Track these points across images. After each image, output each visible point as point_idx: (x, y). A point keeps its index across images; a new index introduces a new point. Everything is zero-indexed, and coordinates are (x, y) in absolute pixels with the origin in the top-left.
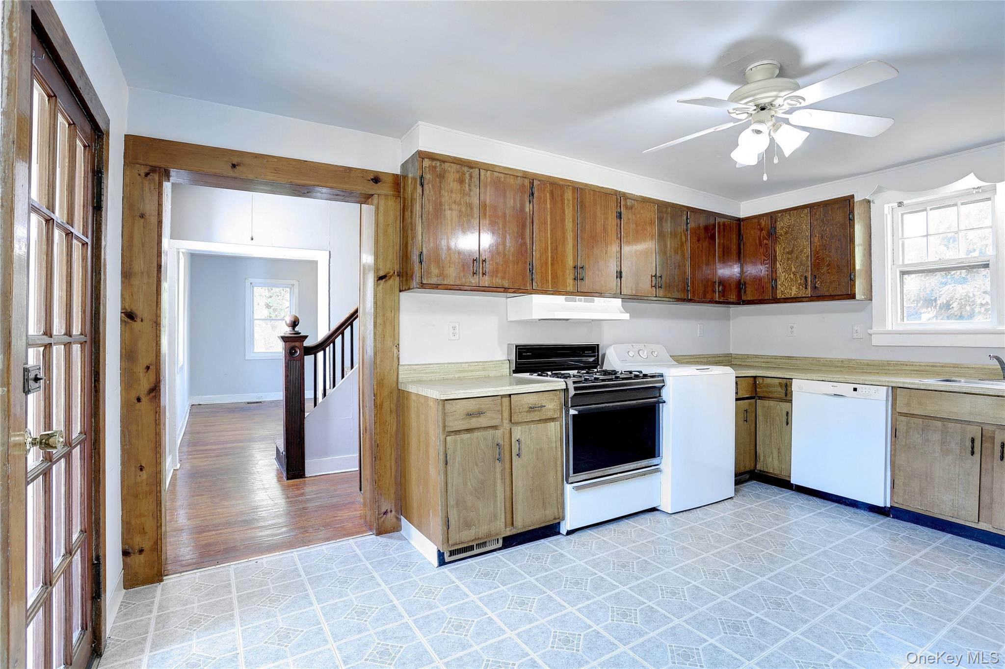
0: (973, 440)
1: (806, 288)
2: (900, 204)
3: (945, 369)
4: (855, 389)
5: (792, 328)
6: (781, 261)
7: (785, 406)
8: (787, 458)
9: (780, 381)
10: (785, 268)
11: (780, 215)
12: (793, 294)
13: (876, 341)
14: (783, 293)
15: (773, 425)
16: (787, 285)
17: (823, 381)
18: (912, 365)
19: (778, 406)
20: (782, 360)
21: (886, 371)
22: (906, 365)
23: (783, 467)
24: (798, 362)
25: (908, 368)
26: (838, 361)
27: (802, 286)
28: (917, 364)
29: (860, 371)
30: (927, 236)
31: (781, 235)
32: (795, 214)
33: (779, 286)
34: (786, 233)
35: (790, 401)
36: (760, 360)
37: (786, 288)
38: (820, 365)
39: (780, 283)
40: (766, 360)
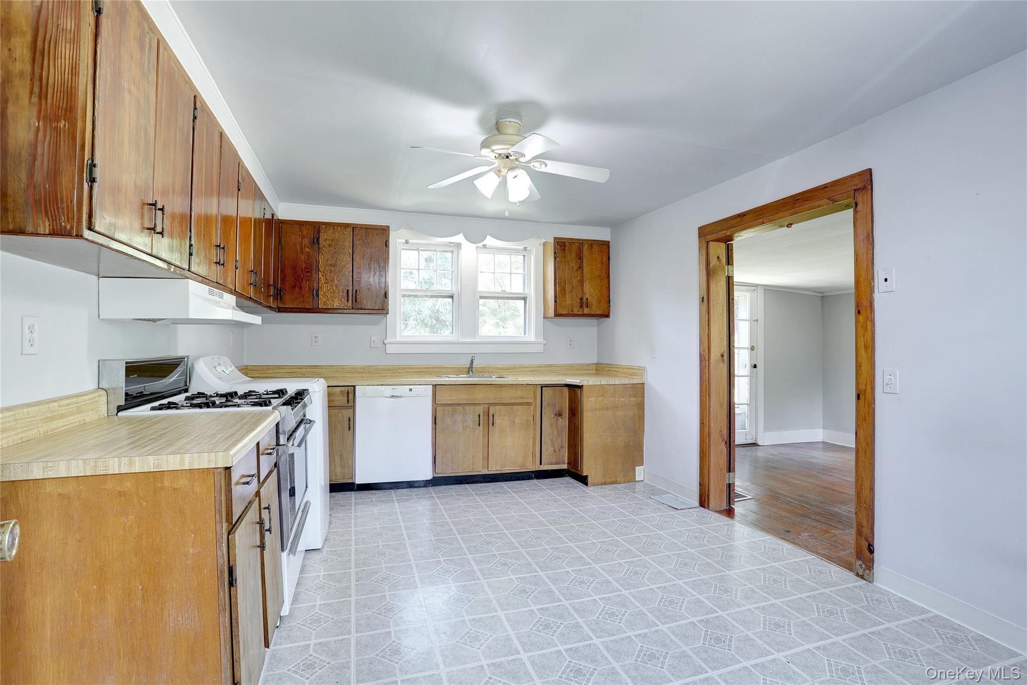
0: (479, 416)
1: (348, 301)
2: (407, 242)
3: (434, 369)
4: (411, 390)
5: (316, 337)
6: (323, 272)
7: (347, 413)
8: (350, 462)
9: (342, 389)
10: (327, 279)
11: (324, 226)
12: (335, 305)
13: (390, 349)
14: (325, 303)
15: (335, 433)
16: (329, 296)
17: (382, 385)
18: (415, 368)
19: (340, 414)
20: (308, 370)
21: (397, 374)
22: (411, 368)
23: (346, 471)
24: (324, 370)
25: (412, 370)
26: (360, 368)
27: (344, 299)
28: (418, 367)
29: (378, 375)
30: (418, 270)
31: (324, 246)
32: (339, 230)
33: (321, 297)
34: (330, 245)
35: (353, 407)
36: (283, 371)
37: (328, 299)
38: (344, 373)
39: (322, 293)
40: (289, 371)
